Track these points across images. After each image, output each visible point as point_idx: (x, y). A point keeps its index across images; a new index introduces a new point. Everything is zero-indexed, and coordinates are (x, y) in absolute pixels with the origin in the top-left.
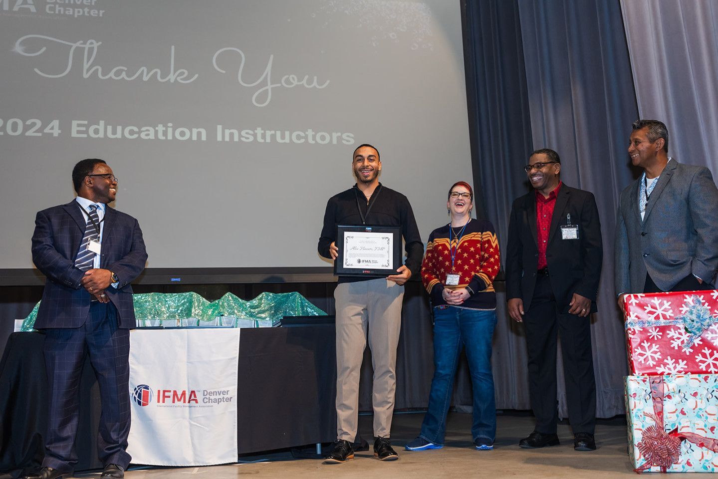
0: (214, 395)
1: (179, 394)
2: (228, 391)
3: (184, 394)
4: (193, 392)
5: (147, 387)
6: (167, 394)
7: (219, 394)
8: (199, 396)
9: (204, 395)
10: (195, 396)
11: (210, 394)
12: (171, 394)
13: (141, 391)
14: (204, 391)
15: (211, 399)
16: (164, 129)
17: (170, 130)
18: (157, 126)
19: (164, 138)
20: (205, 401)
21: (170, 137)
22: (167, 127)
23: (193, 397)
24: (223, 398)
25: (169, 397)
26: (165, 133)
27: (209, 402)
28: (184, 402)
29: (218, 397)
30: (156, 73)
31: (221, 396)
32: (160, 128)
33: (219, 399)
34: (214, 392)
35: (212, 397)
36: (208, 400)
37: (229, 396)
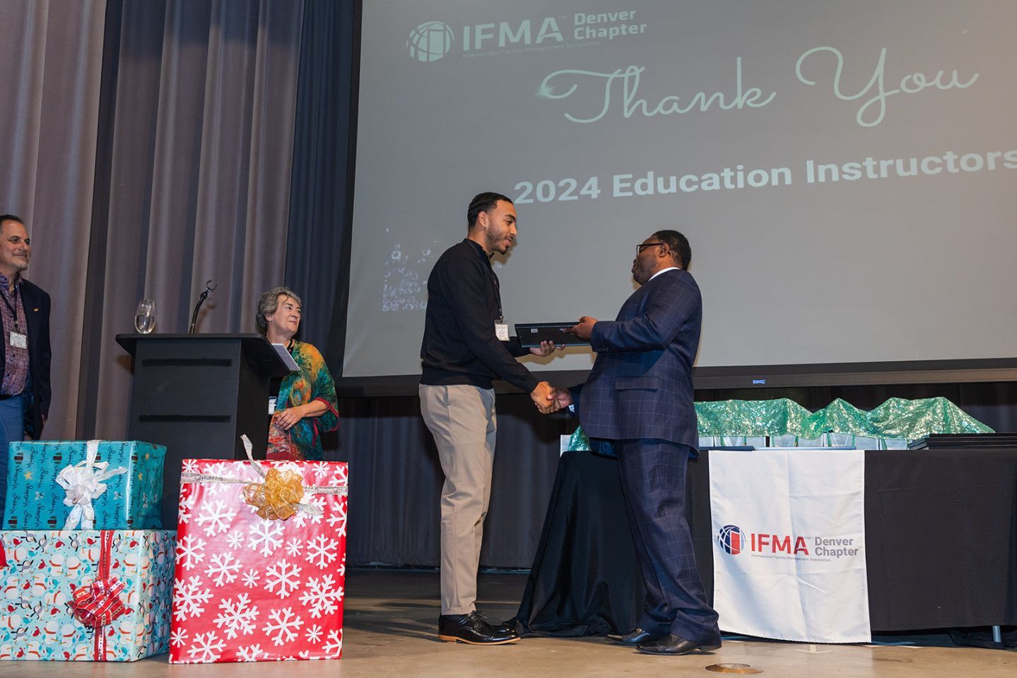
0: (830, 545)
1: (781, 540)
2: (851, 540)
3: (787, 540)
4: (800, 539)
5: (736, 529)
6: (764, 540)
7: (839, 544)
8: (810, 545)
9: (816, 544)
10: (804, 545)
11: (826, 542)
12: (770, 540)
13: (729, 533)
14: (816, 538)
15: (828, 550)
16: (733, 174)
17: (740, 175)
18: (723, 171)
19: (733, 187)
20: (819, 552)
21: (741, 185)
22: (736, 171)
23: (800, 546)
24: (845, 549)
25: (767, 544)
26: (734, 180)
27: (824, 555)
28: (789, 551)
29: (836, 547)
30: (718, 98)
31: (842, 547)
32: (727, 173)
33: (838, 551)
34: (830, 540)
35: (829, 548)
36: (822, 551)
37: (853, 547)
